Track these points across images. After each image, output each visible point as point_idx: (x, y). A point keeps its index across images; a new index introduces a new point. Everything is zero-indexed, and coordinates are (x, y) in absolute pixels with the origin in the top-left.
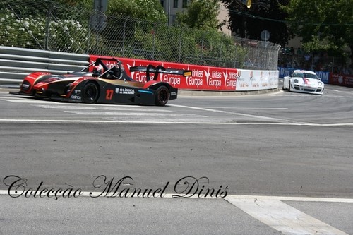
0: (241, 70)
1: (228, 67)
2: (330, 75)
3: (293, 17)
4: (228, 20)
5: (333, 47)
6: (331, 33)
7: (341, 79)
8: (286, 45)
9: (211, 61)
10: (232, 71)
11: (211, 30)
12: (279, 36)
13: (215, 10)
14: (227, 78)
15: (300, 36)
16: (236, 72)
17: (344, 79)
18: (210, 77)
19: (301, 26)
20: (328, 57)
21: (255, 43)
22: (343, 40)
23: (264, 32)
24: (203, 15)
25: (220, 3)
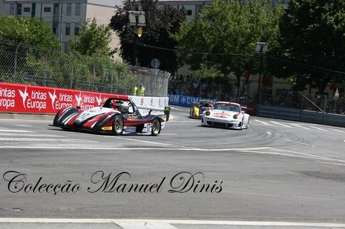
0: (132, 97)
1: (119, 94)
3: (182, 46)
4: (119, 48)
5: (220, 75)
6: (218, 62)
8: (175, 73)
9: (103, 88)
13: (107, 38)
15: (188, 64)
18: (101, 103)
20: (215, 85)
21: (146, 70)
22: (229, 69)
23: (154, 60)
24: (94, 42)
25: (111, 31)
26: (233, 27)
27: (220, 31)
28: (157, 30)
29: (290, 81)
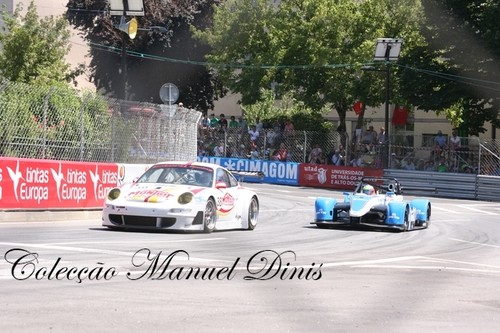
0: (126, 165)
1: (98, 160)
2: (300, 169)
3: (220, 54)
4: (88, 63)
5: (303, 111)
6: (298, 84)
7: (322, 177)
8: (210, 112)
9: (63, 150)
10: (108, 169)
11: (56, 85)
12: (196, 94)
13: (60, 44)
14: (99, 183)
15: (237, 91)
16: (115, 169)
17: (328, 175)
18: (63, 182)
19: (238, 72)
21: (149, 108)
22: (322, 96)
23: (165, 86)
24: (34, 54)
25: (70, 28)
26: (326, 9)
27: (299, 19)
28: (167, 22)
29: (449, 116)
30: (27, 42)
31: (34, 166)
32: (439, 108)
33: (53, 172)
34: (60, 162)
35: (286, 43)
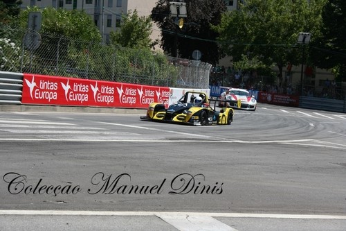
0: (174, 88)
2: (259, 94)
4: (161, 39)
5: (262, 66)
6: (260, 53)
7: (269, 98)
8: (217, 64)
10: (164, 90)
11: (144, 49)
12: (210, 56)
13: (148, 30)
14: (160, 96)
15: (230, 55)
16: (168, 90)
17: (272, 97)
18: (143, 95)
19: (231, 46)
20: (257, 76)
21: (186, 62)
22: (271, 59)
23: (195, 51)
24: (135, 34)
25: (152, 22)
26: (275, 18)
27: (262, 21)
28: (198, 21)
29: (333, 71)
30: (132, 28)
31: (129, 87)
32: (328, 68)
33: (139, 90)
34: (142, 86)
35: (255, 33)
